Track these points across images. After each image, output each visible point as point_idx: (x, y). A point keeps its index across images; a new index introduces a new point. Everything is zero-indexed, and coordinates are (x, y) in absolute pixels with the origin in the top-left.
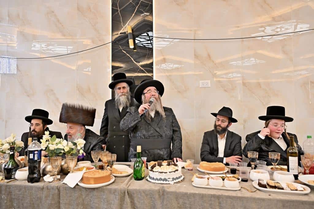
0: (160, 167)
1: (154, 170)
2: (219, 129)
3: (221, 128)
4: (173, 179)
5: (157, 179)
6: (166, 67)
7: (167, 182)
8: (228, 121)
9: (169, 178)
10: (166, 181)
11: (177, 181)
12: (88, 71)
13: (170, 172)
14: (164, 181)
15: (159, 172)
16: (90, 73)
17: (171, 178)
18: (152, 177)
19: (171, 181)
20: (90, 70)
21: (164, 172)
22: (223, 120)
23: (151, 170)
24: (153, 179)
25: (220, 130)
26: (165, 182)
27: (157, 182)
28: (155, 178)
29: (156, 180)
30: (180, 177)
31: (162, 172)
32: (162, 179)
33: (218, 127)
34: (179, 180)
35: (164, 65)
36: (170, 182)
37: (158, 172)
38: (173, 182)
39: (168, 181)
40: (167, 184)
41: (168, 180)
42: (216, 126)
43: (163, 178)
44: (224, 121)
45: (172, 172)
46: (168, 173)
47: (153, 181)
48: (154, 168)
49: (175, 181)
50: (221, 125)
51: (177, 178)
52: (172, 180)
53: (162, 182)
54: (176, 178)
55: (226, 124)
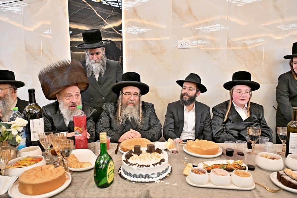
0: (139, 156)
1: (130, 160)
2: (186, 98)
3: (188, 97)
4: (159, 174)
5: (135, 176)
6: (133, 31)
7: (151, 180)
8: (196, 89)
9: (153, 174)
10: (149, 178)
11: (164, 176)
12: (49, 34)
13: (154, 165)
14: (145, 178)
15: (139, 165)
16: (50, 37)
17: (156, 173)
18: (128, 172)
19: (156, 177)
20: (50, 33)
21: (145, 166)
22: (190, 87)
23: (126, 162)
24: (130, 175)
25: (187, 100)
26: (147, 180)
27: (135, 179)
28: (132, 174)
29: (133, 177)
30: (167, 170)
31: (143, 166)
32: (142, 176)
33: (184, 97)
34: (166, 174)
35: (132, 28)
36: (154, 179)
37: (137, 165)
38: (158, 178)
39: (152, 178)
40: (150, 182)
41: (152, 176)
42: (182, 96)
43: (144, 174)
44: (191, 89)
45: (156, 164)
46: (152, 166)
47: (129, 178)
48: (130, 158)
49: (161, 177)
50: (188, 94)
51: (164, 172)
52: (156, 175)
53: (143, 180)
54: (162, 172)
55: (194, 92)
